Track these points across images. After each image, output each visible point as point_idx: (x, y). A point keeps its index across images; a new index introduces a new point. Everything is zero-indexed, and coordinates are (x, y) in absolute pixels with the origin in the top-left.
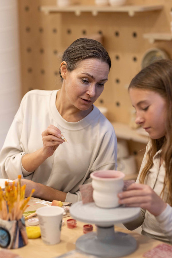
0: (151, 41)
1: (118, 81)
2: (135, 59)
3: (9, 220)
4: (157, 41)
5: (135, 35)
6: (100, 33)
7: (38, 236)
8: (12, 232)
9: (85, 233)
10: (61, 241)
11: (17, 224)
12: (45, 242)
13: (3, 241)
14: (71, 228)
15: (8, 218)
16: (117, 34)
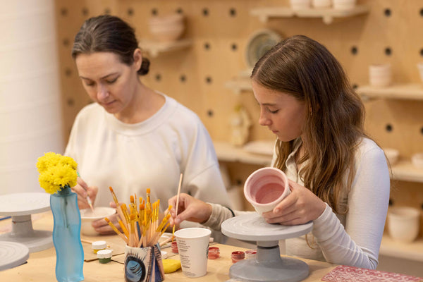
0: (263, 19)
1: (209, 80)
2: (234, 47)
3: (142, 247)
4: (271, 19)
5: (233, 12)
6: (179, 11)
7: (175, 268)
8: (146, 262)
9: (234, 262)
10: (207, 273)
11: (152, 251)
12: (187, 274)
13: (134, 275)
14: (214, 259)
15: (140, 244)
16: (206, 12)
